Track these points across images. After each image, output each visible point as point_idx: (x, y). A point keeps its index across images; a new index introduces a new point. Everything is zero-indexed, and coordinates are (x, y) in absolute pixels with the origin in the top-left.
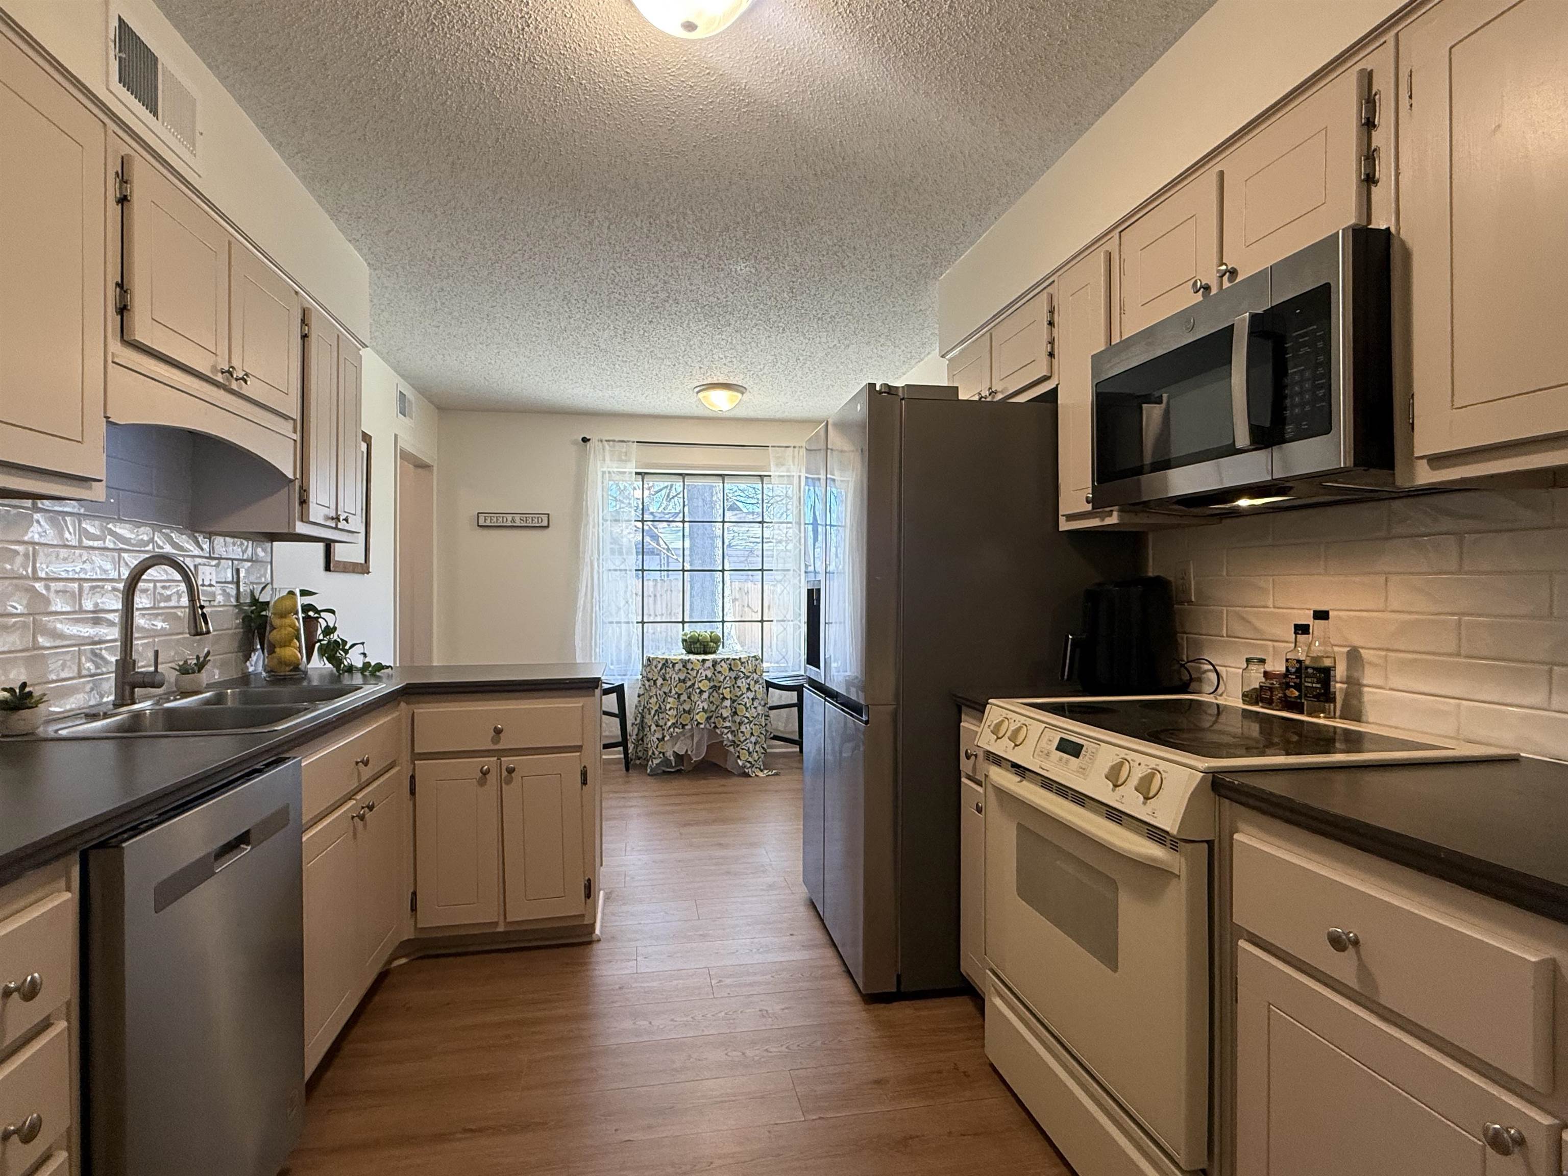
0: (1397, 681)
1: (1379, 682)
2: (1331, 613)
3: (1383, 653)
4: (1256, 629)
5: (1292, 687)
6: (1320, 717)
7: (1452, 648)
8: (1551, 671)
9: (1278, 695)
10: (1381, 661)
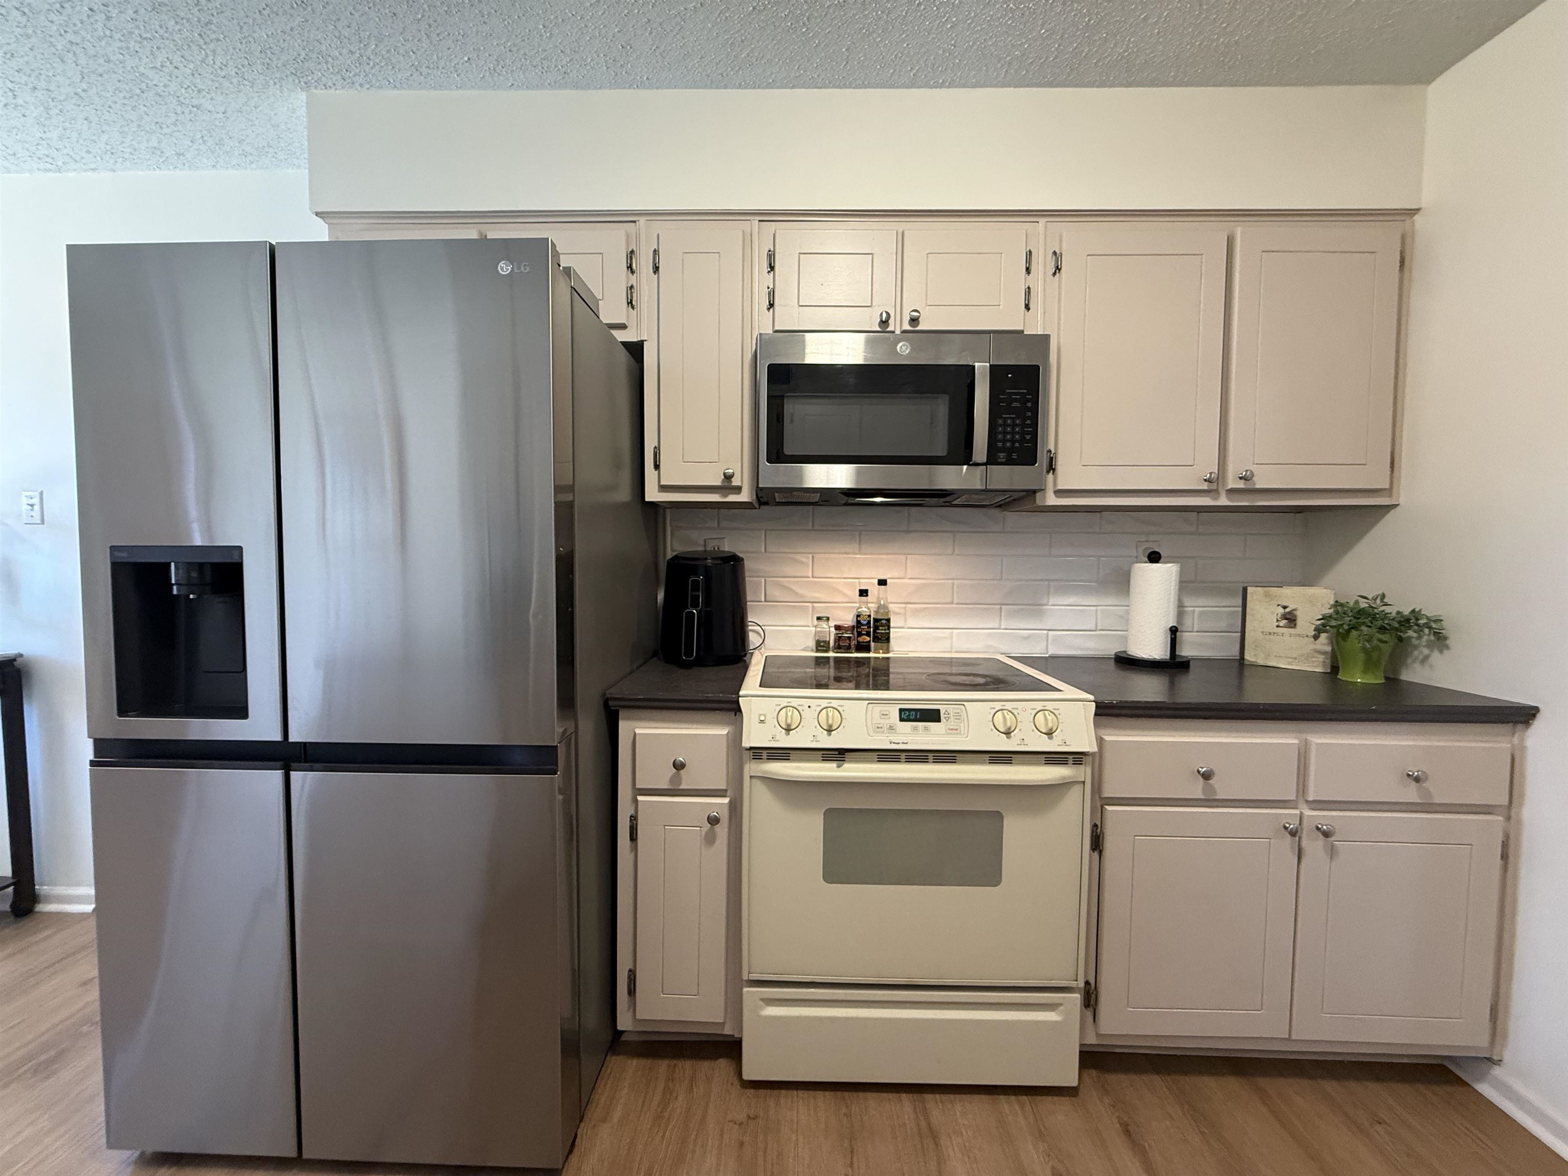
0: (912, 622)
1: (902, 625)
2: (888, 581)
3: (903, 605)
4: (796, 593)
5: (864, 634)
6: (879, 653)
7: (949, 600)
8: (1001, 608)
9: (854, 643)
10: (902, 611)
